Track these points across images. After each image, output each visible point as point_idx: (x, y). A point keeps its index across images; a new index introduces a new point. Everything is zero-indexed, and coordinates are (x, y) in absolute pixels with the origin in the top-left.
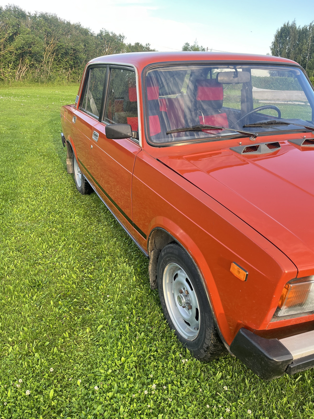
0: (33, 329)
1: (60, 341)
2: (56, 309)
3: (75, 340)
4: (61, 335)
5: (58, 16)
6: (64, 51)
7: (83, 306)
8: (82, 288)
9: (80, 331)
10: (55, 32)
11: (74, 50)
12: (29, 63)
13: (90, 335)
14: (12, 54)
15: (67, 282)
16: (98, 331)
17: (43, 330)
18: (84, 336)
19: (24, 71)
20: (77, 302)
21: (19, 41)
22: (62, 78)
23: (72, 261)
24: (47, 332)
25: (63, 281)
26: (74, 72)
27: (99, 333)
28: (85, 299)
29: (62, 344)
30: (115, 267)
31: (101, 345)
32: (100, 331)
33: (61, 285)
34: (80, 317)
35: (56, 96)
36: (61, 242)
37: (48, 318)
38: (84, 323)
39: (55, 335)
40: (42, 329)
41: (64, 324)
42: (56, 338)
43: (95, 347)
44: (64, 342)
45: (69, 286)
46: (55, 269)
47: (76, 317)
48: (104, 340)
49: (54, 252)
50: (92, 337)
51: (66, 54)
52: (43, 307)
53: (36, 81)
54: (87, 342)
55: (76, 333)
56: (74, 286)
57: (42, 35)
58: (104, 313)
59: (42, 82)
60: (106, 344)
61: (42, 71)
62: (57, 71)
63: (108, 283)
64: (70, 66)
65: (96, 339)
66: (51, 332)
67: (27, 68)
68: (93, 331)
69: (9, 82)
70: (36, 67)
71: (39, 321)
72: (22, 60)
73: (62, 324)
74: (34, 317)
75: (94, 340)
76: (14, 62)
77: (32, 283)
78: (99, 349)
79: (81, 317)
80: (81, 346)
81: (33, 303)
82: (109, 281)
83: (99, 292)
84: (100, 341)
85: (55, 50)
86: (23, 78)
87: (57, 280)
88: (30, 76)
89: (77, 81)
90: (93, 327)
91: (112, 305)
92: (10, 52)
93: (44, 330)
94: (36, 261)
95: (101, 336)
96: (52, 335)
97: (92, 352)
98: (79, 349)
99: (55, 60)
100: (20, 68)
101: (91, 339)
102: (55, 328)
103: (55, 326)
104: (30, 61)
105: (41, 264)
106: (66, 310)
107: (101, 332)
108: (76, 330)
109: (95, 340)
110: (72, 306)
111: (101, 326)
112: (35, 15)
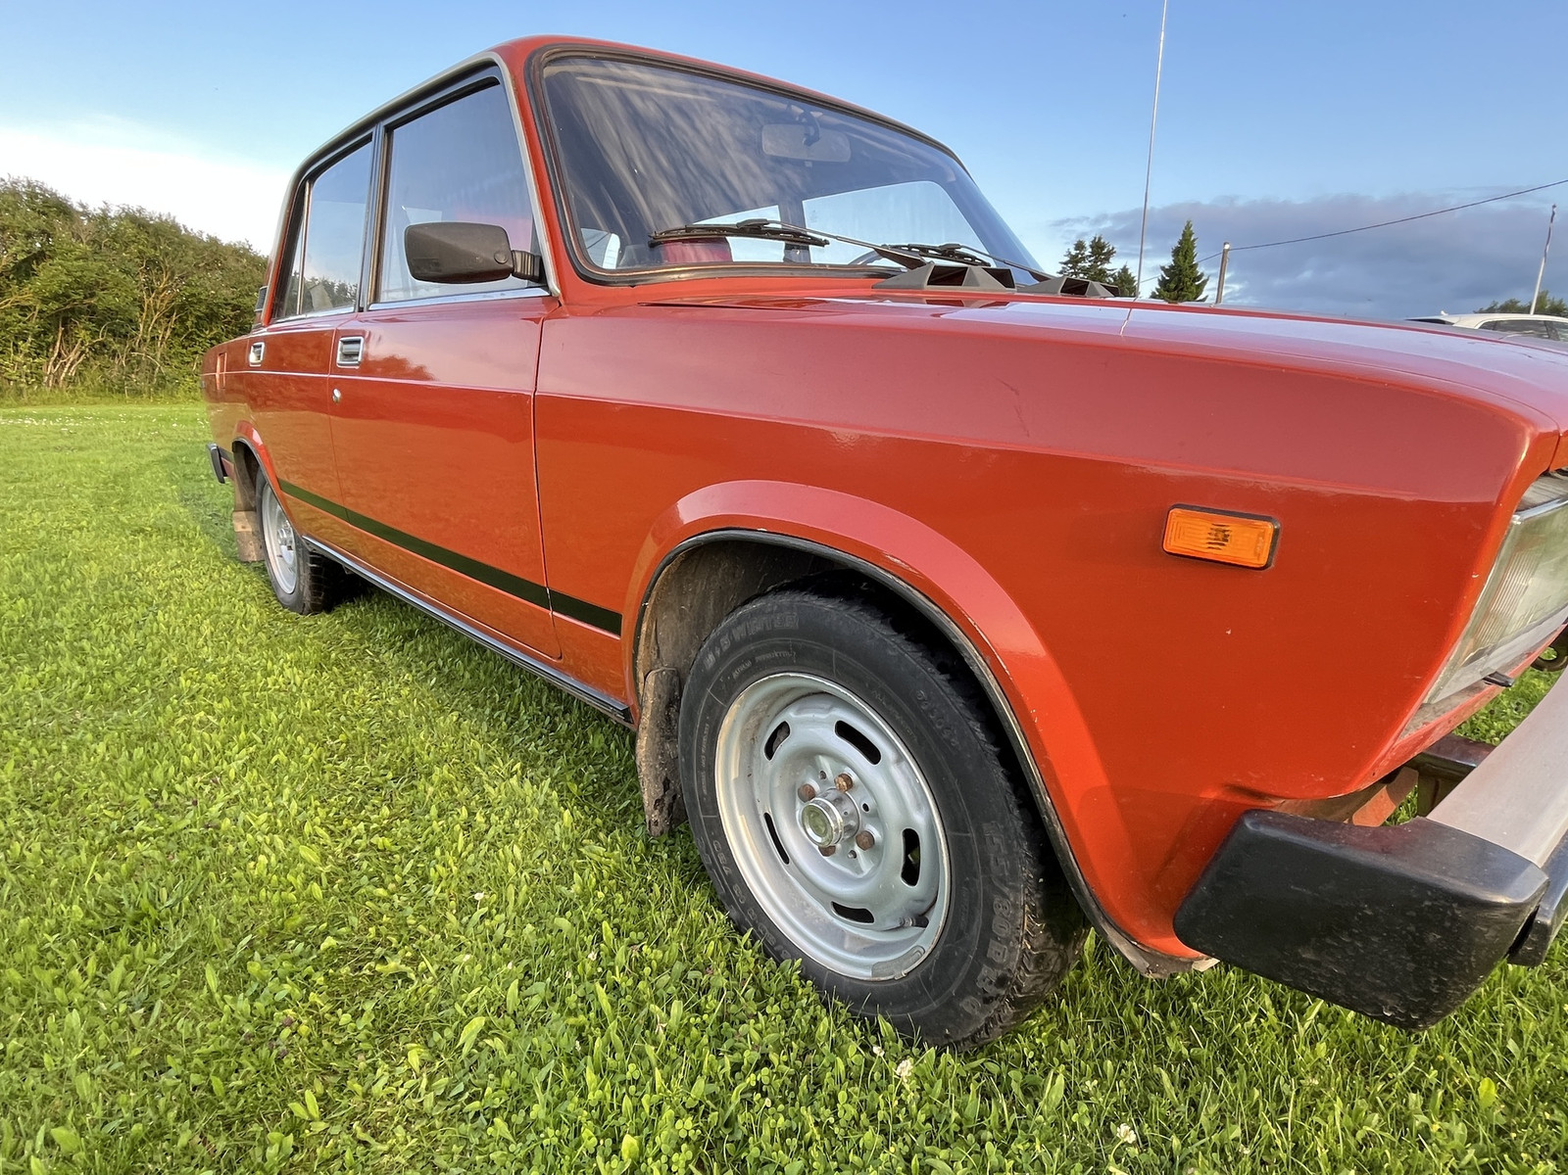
0: (114, 1125)
1: (277, 1146)
2: (235, 1001)
3: (356, 1125)
4: (277, 1116)
5: (180, 221)
6: (203, 309)
7: (370, 960)
8: (353, 893)
9: (376, 1069)
10: (173, 260)
11: (235, 308)
12: (88, 339)
13: (431, 1078)
14: (29, 315)
15: (280, 882)
16: (465, 1051)
17: (172, 1114)
18: (402, 1091)
19: (72, 364)
20: (340, 951)
21: (49, 276)
23: (294, 803)
24: (194, 1118)
25: (260, 883)
27: (470, 1056)
28: (372, 930)
29: (285, 1159)
30: (477, 797)
31: (495, 1112)
32: (476, 1046)
33: (253, 898)
34: (363, 1011)
36: (236, 749)
37: (198, 1051)
38: (388, 1030)
39: (244, 1123)
40: (166, 1112)
41: (289, 1061)
42: (254, 1138)
43: (465, 1128)
44: (296, 1149)
45: (292, 896)
46: (214, 844)
47: (344, 1012)
48: (506, 1082)
49: (207, 788)
50: (442, 1081)
51: (211, 320)
52: (163, 1010)
53: (115, 389)
54: (420, 1114)
55: (357, 1087)
56: (316, 890)
57: (130, 265)
58: (479, 967)
59: (137, 393)
60: (520, 1098)
61: (133, 364)
62: (183, 362)
63: (464, 854)
65: (466, 1088)
66: (220, 1112)
67: (83, 352)
68: (438, 1057)
69: (20, 392)
70: (114, 351)
71: (145, 1077)
72: (65, 332)
73: (279, 1060)
74: (116, 1066)
75: (454, 1092)
76: (34, 336)
77: (102, 915)
78: (490, 1130)
79: (369, 1006)
80: (392, 1141)
81: (107, 1001)
82: (466, 844)
83: (434, 892)
84: (489, 1090)
85: (173, 308)
86: (70, 381)
87: (230, 885)
88: (94, 375)
90: (437, 1036)
91: (503, 925)
92: (23, 308)
93: (179, 1112)
94: (121, 830)
95: (482, 1068)
96: (228, 1127)
97: (456, 1157)
98: (386, 1158)
99: (175, 334)
100: (60, 355)
101: (439, 1093)
102: (241, 1090)
103: (240, 1083)
104: (94, 335)
105: (146, 839)
106: (289, 996)
107: (480, 1050)
108: (352, 1073)
109: (460, 1094)
110: (316, 970)
111: (478, 1023)
112: (103, 210)
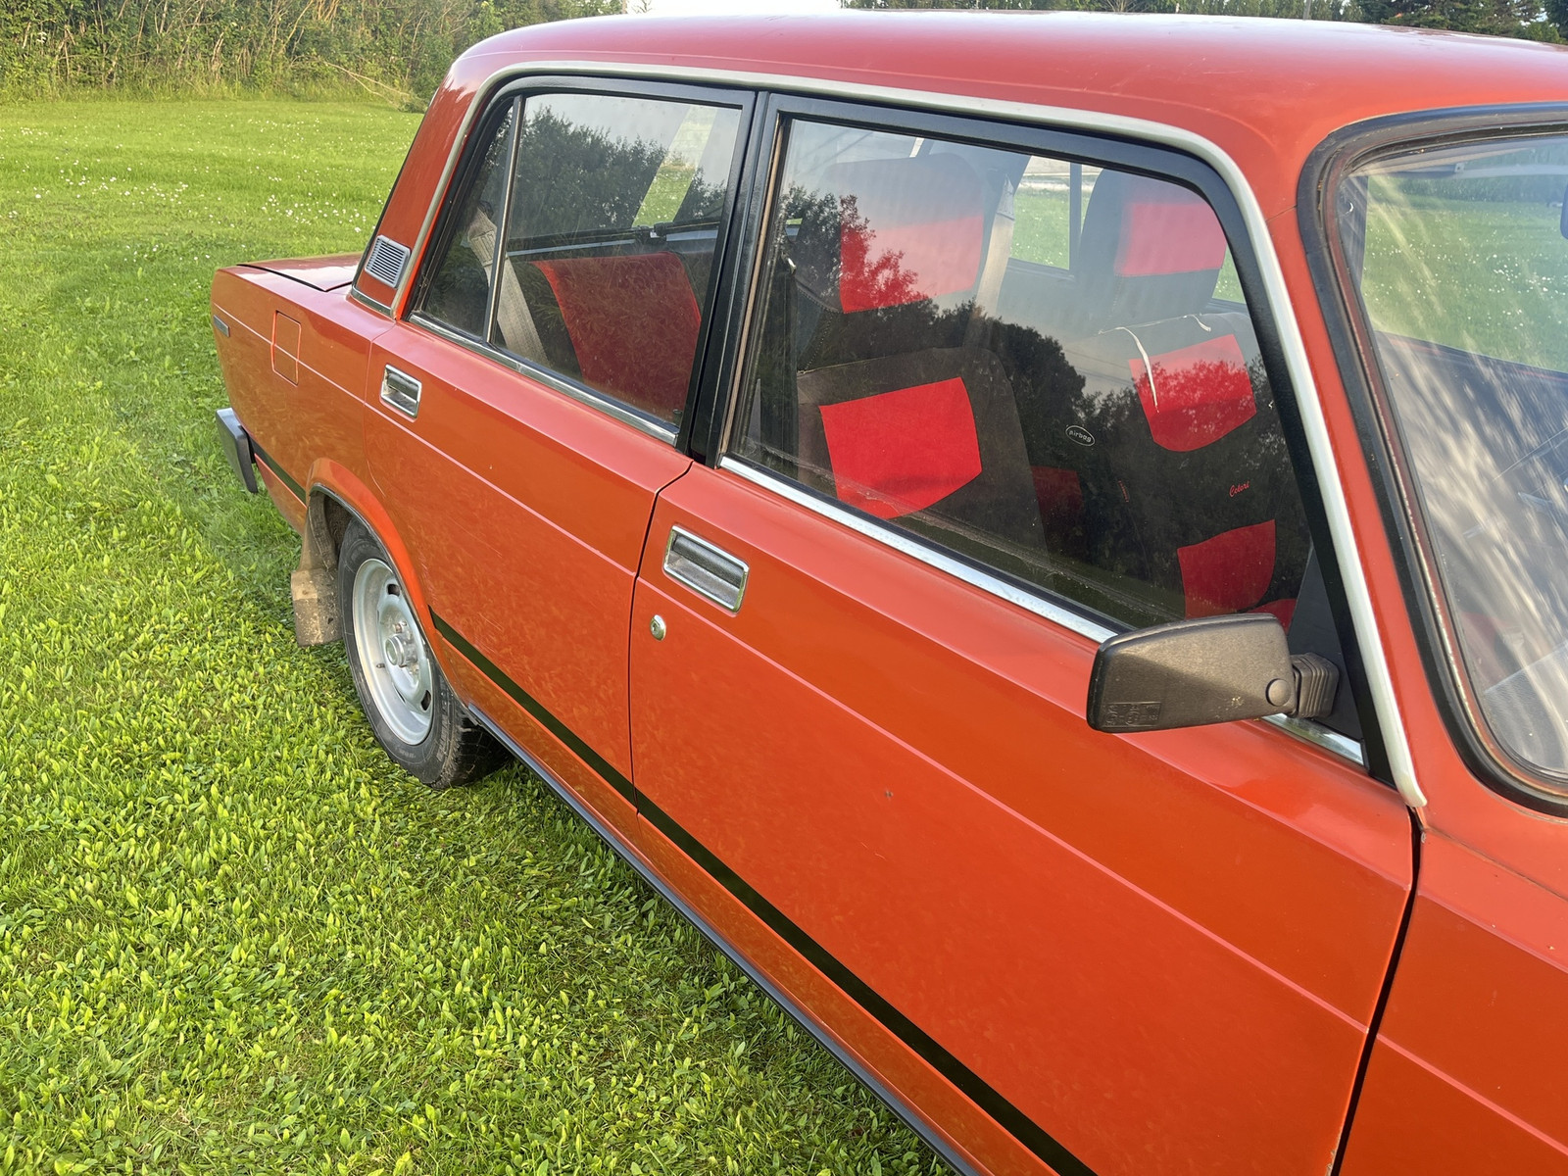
22: (36, 69)
26: (87, 43)
35: (36, 153)
64: (67, 14)
89: (104, 77)
